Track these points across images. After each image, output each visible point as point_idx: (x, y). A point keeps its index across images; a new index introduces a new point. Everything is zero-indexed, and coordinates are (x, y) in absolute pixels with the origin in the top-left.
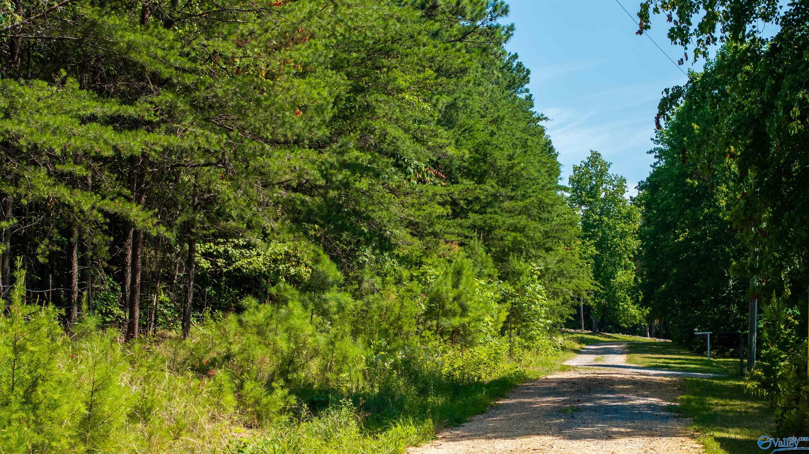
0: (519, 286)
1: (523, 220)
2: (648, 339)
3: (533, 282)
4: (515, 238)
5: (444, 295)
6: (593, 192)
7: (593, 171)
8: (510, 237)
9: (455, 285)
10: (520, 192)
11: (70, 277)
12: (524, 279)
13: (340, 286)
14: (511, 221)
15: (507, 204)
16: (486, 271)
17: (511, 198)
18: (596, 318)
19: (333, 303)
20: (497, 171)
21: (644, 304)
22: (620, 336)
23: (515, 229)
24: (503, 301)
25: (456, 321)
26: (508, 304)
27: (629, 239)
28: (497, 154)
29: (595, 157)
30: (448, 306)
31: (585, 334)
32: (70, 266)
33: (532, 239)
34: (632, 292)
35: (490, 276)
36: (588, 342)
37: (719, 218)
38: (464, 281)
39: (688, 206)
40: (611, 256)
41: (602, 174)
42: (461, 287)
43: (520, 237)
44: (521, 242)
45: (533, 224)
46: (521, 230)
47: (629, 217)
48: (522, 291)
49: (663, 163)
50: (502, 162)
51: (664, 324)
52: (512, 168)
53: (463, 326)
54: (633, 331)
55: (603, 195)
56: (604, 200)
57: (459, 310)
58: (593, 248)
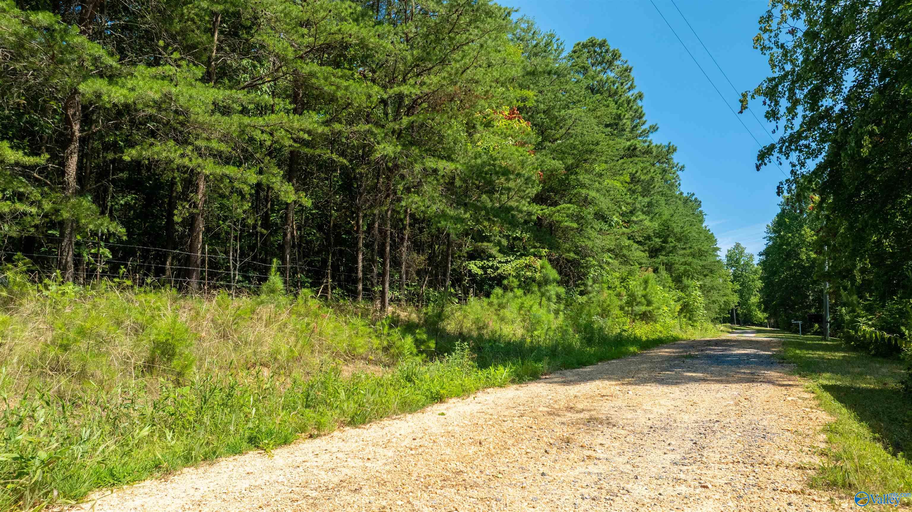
0: (687, 293)
1: (690, 259)
2: (769, 329)
3: (696, 290)
4: (685, 268)
5: (636, 293)
6: (737, 261)
7: (737, 252)
8: (682, 268)
9: (645, 289)
10: (688, 245)
11: (357, 269)
12: (690, 289)
13: (558, 282)
14: (683, 260)
15: (682, 252)
16: (667, 285)
17: (685, 249)
18: (741, 319)
19: (553, 292)
20: (675, 235)
21: (764, 311)
22: (754, 327)
23: (685, 263)
24: (679, 299)
25: (643, 308)
26: (681, 302)
27: (756, 282)
28: (674, 225)
29: (738, 246)
30: (638, 300)
31: (736, 326)
32: (357, 263)
33: (696, 269)
34: (759, 307)
35: (670, 287)
36: (736, 329)
37: (802, 265)
38: (650, 286)
39: (785, 260)
40: (748, 290)
41: (742, 252)
42: (648, 290)
43: (688, 268)
44: (689, 271)
45: (695, 261)
46: (690, 264)
47: (755, 272)
48: (689, 295)
49: (771, 243)
50: (677, 230)
51: (776, 322)
52: (683, 233)
53: (650, 312)
54: (761, 325)
55: (742, 263)
56: (743, 265)
57: (645, 303)
58: (738, 286)
